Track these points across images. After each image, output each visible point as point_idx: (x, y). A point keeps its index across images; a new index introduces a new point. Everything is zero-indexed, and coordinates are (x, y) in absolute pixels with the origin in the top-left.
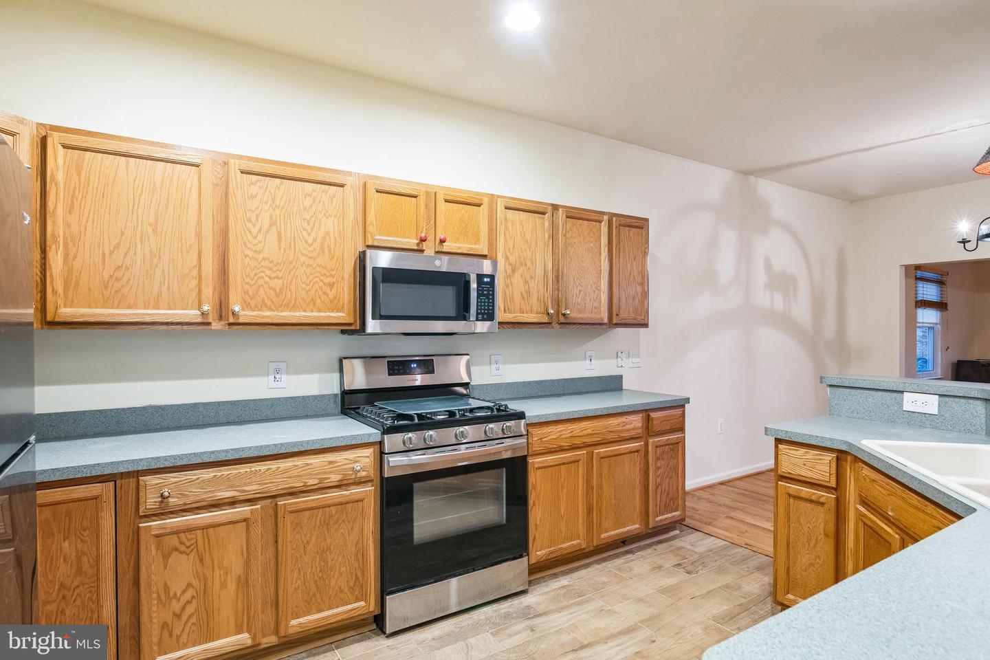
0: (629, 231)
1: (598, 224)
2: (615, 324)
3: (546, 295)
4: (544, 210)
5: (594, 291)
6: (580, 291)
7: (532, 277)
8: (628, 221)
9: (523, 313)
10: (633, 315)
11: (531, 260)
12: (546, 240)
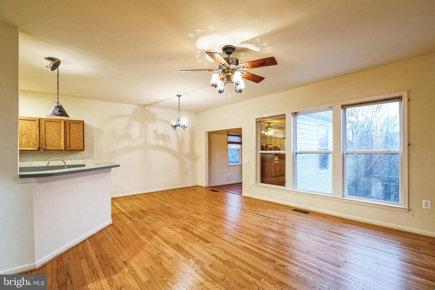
0: (74, 125)
1: (60, 123)
2: (68, 150)
3: (36, 143)
4: (36, 120)
5: (58, 141)
6: (52, 141)
7: (30, 138)
8: (74, 122)
9: (27, 147)
10: (76, 148)
11: (30, 133)
12: (36, 128)
